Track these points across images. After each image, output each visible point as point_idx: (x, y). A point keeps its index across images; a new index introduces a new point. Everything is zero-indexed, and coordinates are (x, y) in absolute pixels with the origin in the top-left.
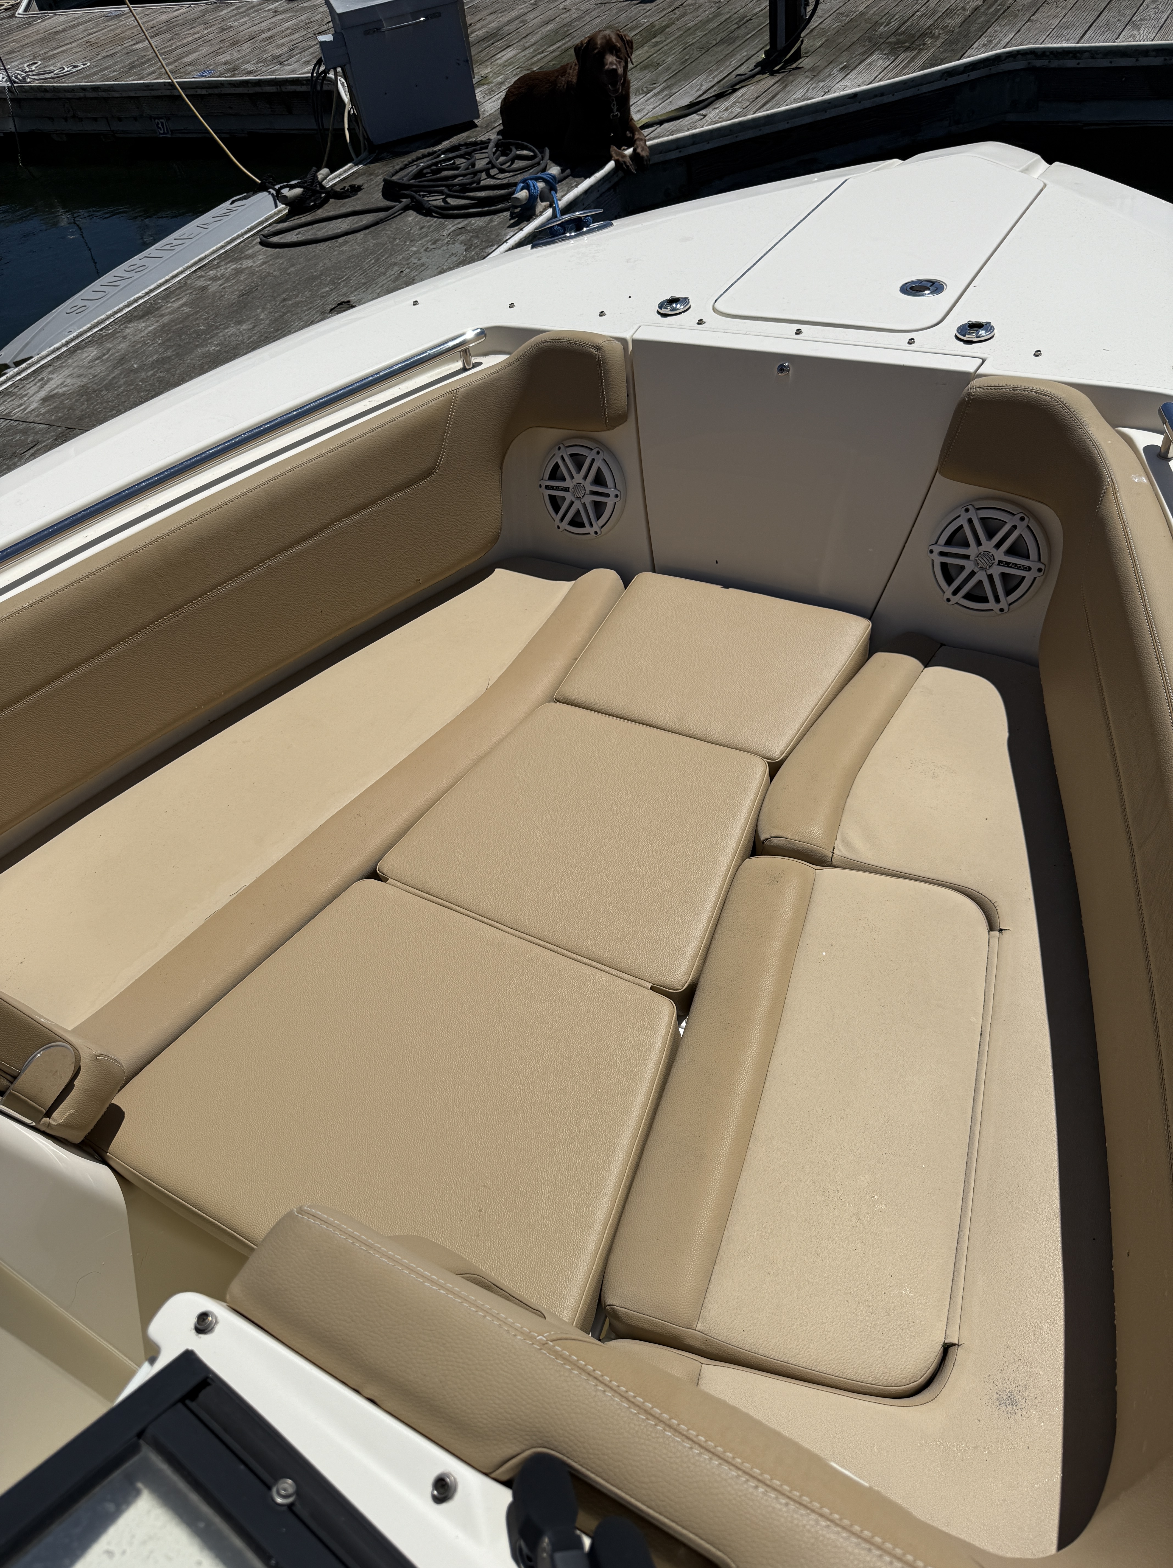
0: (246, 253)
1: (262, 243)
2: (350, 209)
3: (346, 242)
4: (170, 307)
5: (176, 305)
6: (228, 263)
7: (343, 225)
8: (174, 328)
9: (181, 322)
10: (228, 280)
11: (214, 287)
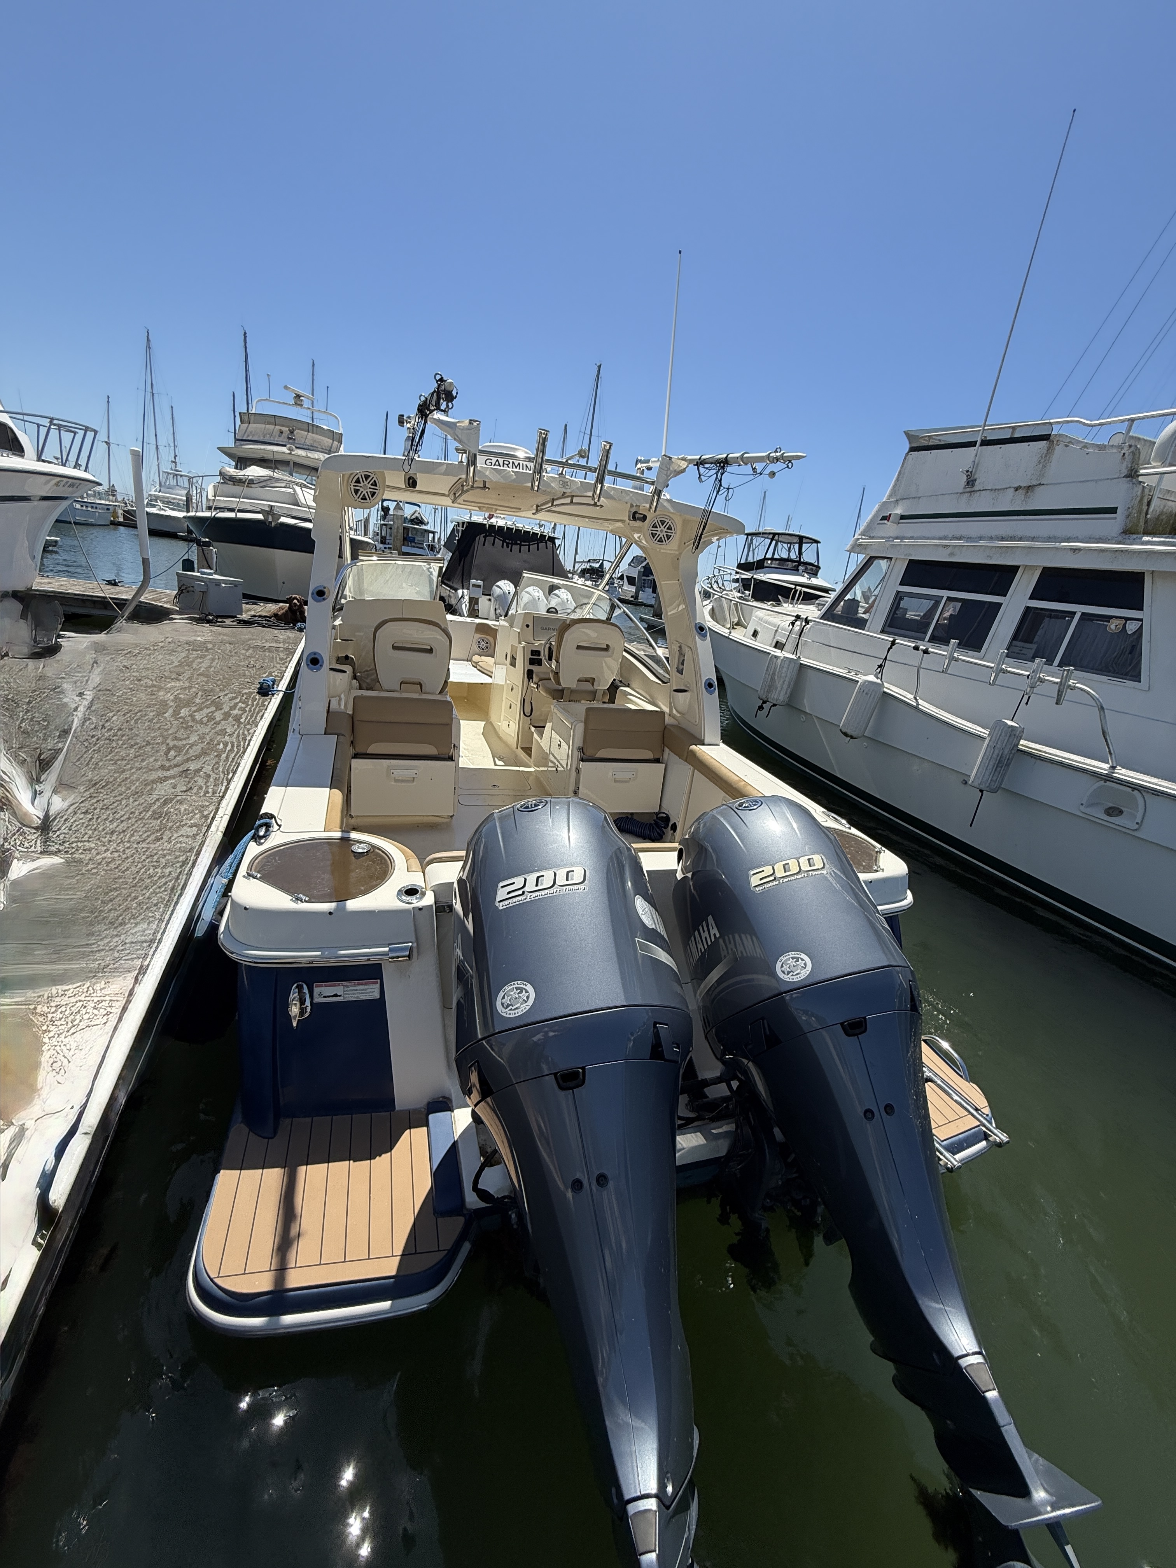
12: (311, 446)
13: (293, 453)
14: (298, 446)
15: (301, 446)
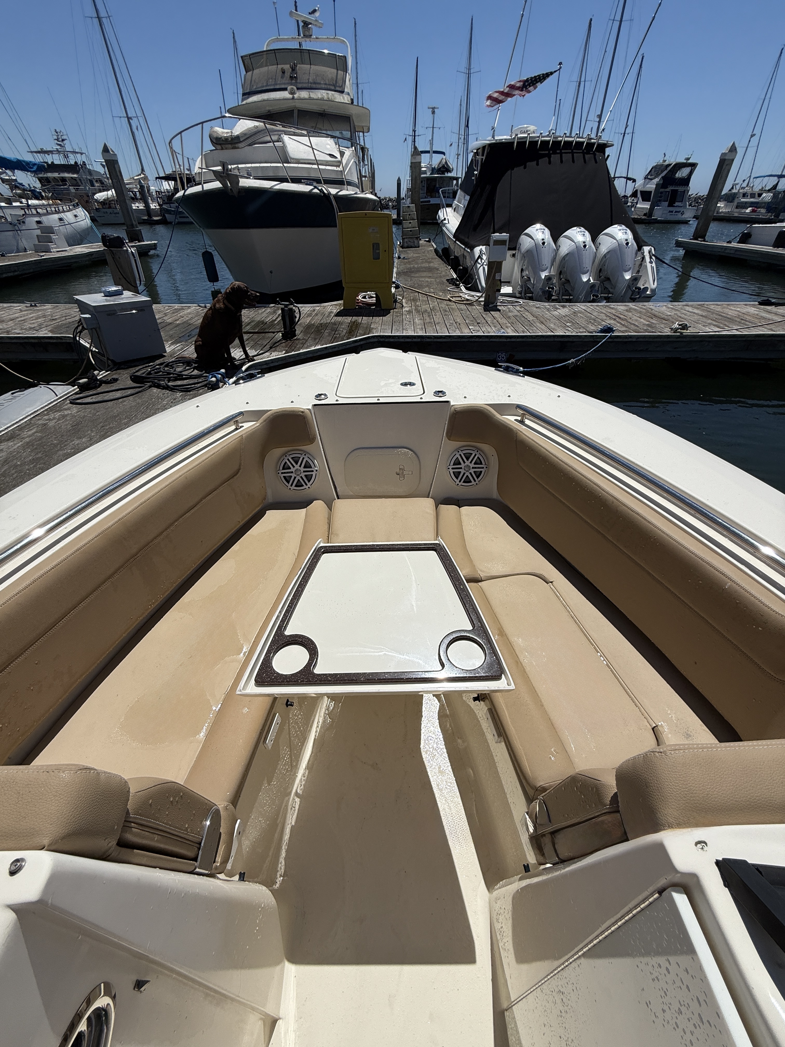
0: (64, 408)
1: (71, 403)
2: (117, 388)
3: (124, 401)
4: (26, 434)
5: (30, 433)
6: (55, 412)
7: (118, 394)
8: (36, 443)
9: (39, 440)
10: (59, 419)
11: (51, 424)
12: (315, 83)
13: (296, 96)
14: (300, 86)
15: (305, 85)
